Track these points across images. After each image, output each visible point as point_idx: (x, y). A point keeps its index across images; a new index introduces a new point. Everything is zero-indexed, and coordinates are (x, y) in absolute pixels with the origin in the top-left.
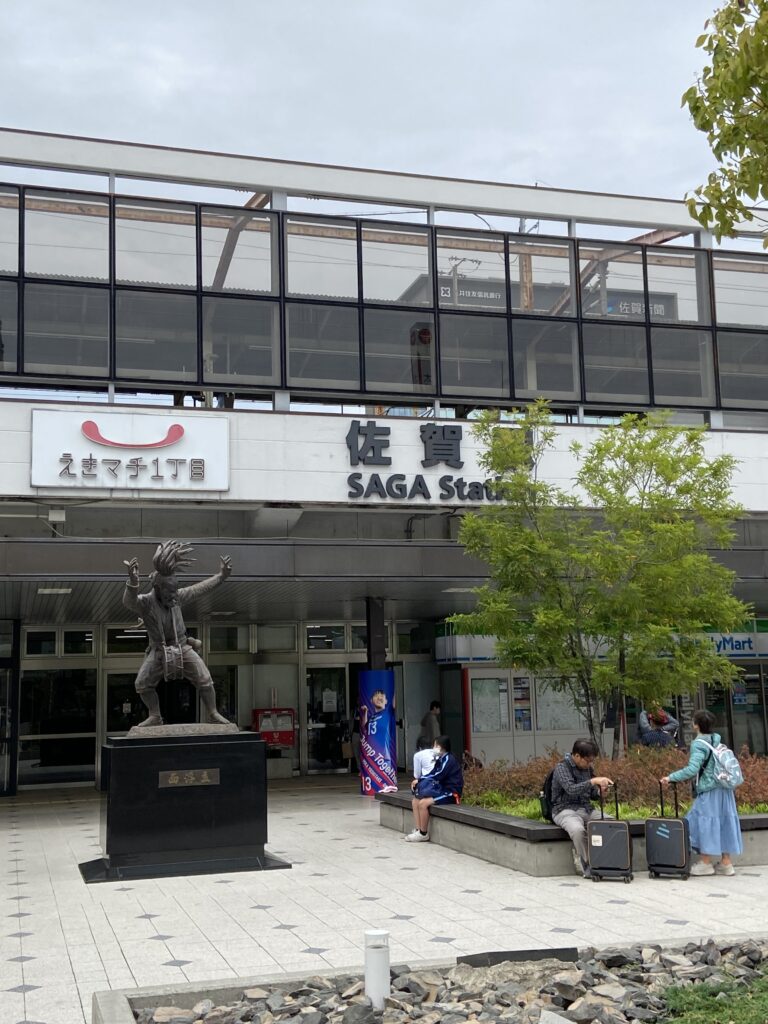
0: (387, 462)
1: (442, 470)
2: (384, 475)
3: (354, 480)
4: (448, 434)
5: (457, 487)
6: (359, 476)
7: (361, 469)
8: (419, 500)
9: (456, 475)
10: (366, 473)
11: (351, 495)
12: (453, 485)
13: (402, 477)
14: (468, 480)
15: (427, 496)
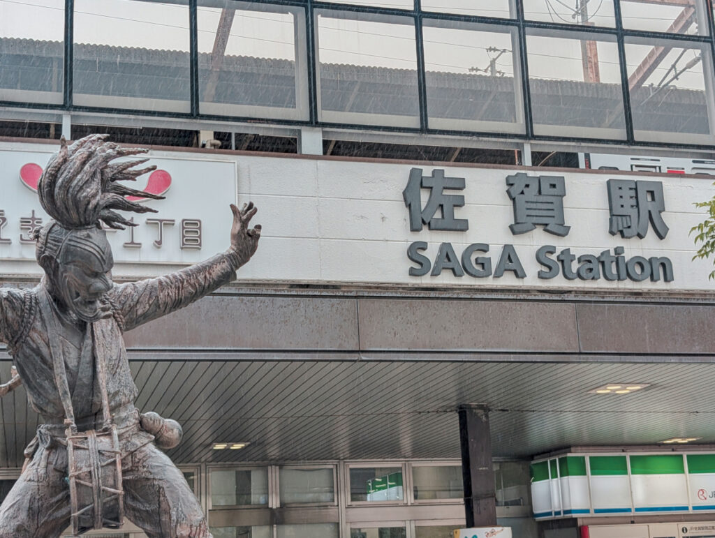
0: (462, 227)
1: (539, 239)
2: (459, 244)
3: (415, 252)
4: (545, 188)
5: (562, 261)
6: (423, 246)
7: (425, 235)
8: (508, 281)
9: (560, 245)
10: (434, 241)
11: (413, 273)
12: (556, 260)
13: (484, 248)
14: (577, 252)
15: (519, 274)
